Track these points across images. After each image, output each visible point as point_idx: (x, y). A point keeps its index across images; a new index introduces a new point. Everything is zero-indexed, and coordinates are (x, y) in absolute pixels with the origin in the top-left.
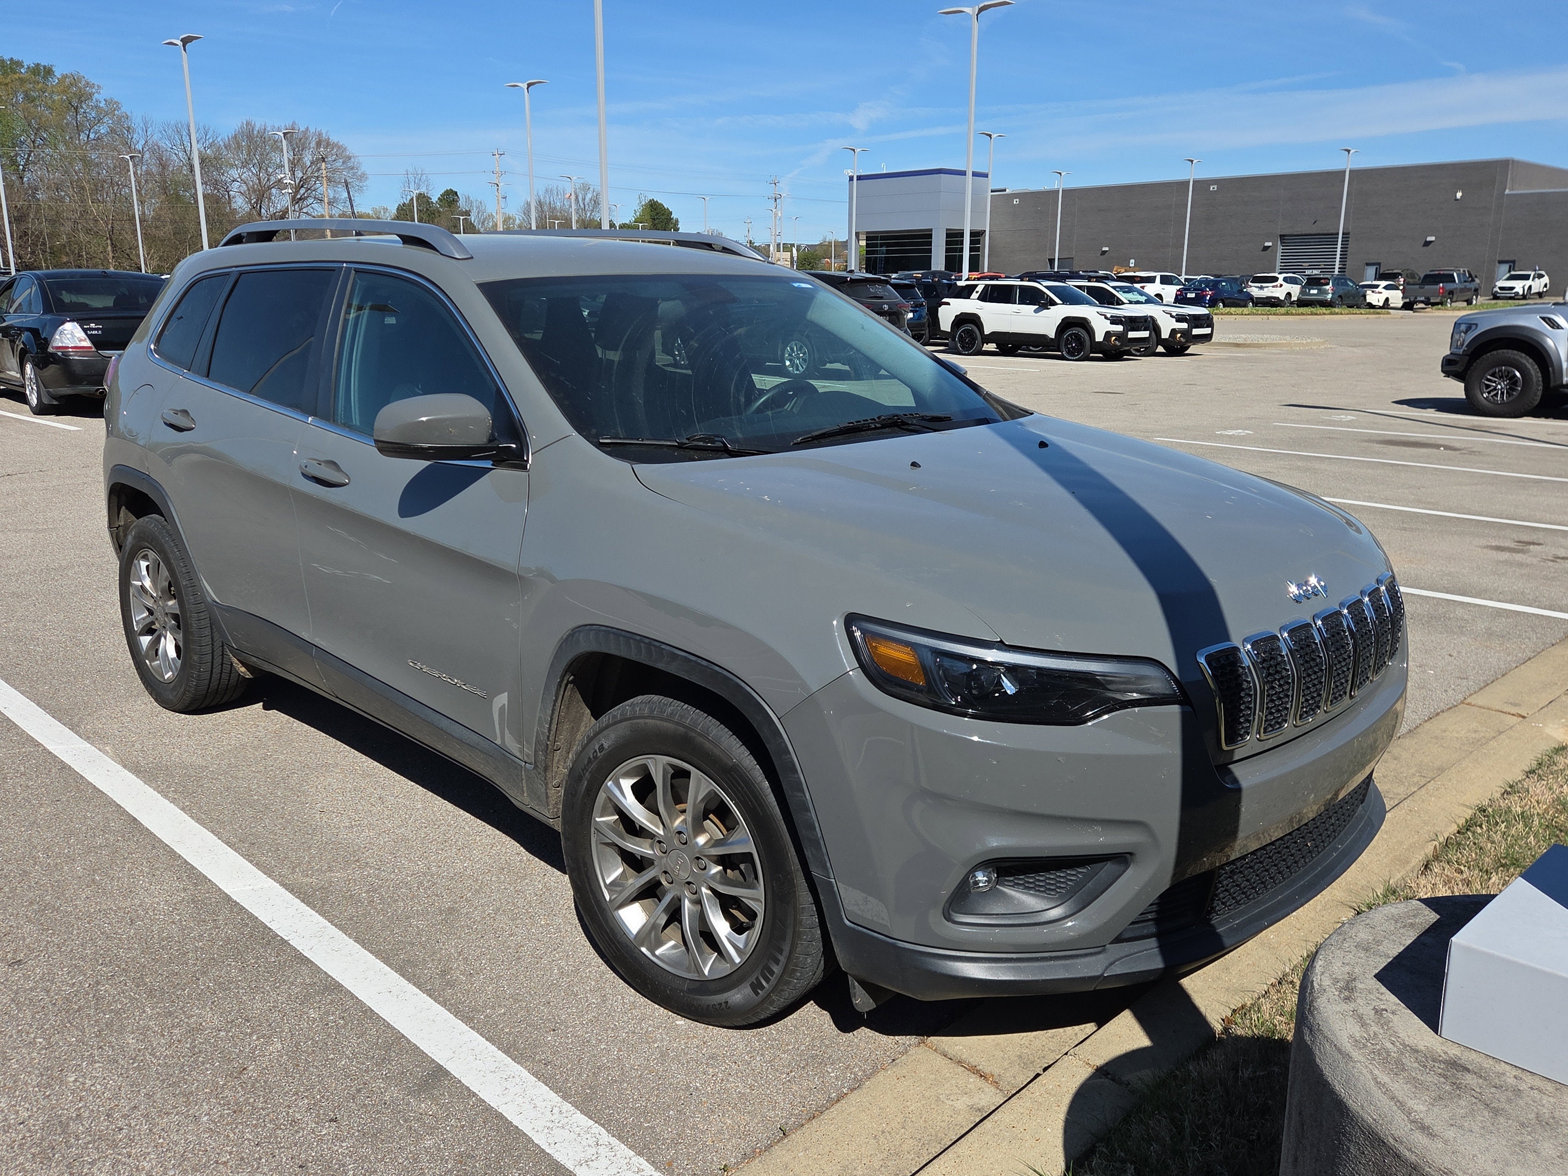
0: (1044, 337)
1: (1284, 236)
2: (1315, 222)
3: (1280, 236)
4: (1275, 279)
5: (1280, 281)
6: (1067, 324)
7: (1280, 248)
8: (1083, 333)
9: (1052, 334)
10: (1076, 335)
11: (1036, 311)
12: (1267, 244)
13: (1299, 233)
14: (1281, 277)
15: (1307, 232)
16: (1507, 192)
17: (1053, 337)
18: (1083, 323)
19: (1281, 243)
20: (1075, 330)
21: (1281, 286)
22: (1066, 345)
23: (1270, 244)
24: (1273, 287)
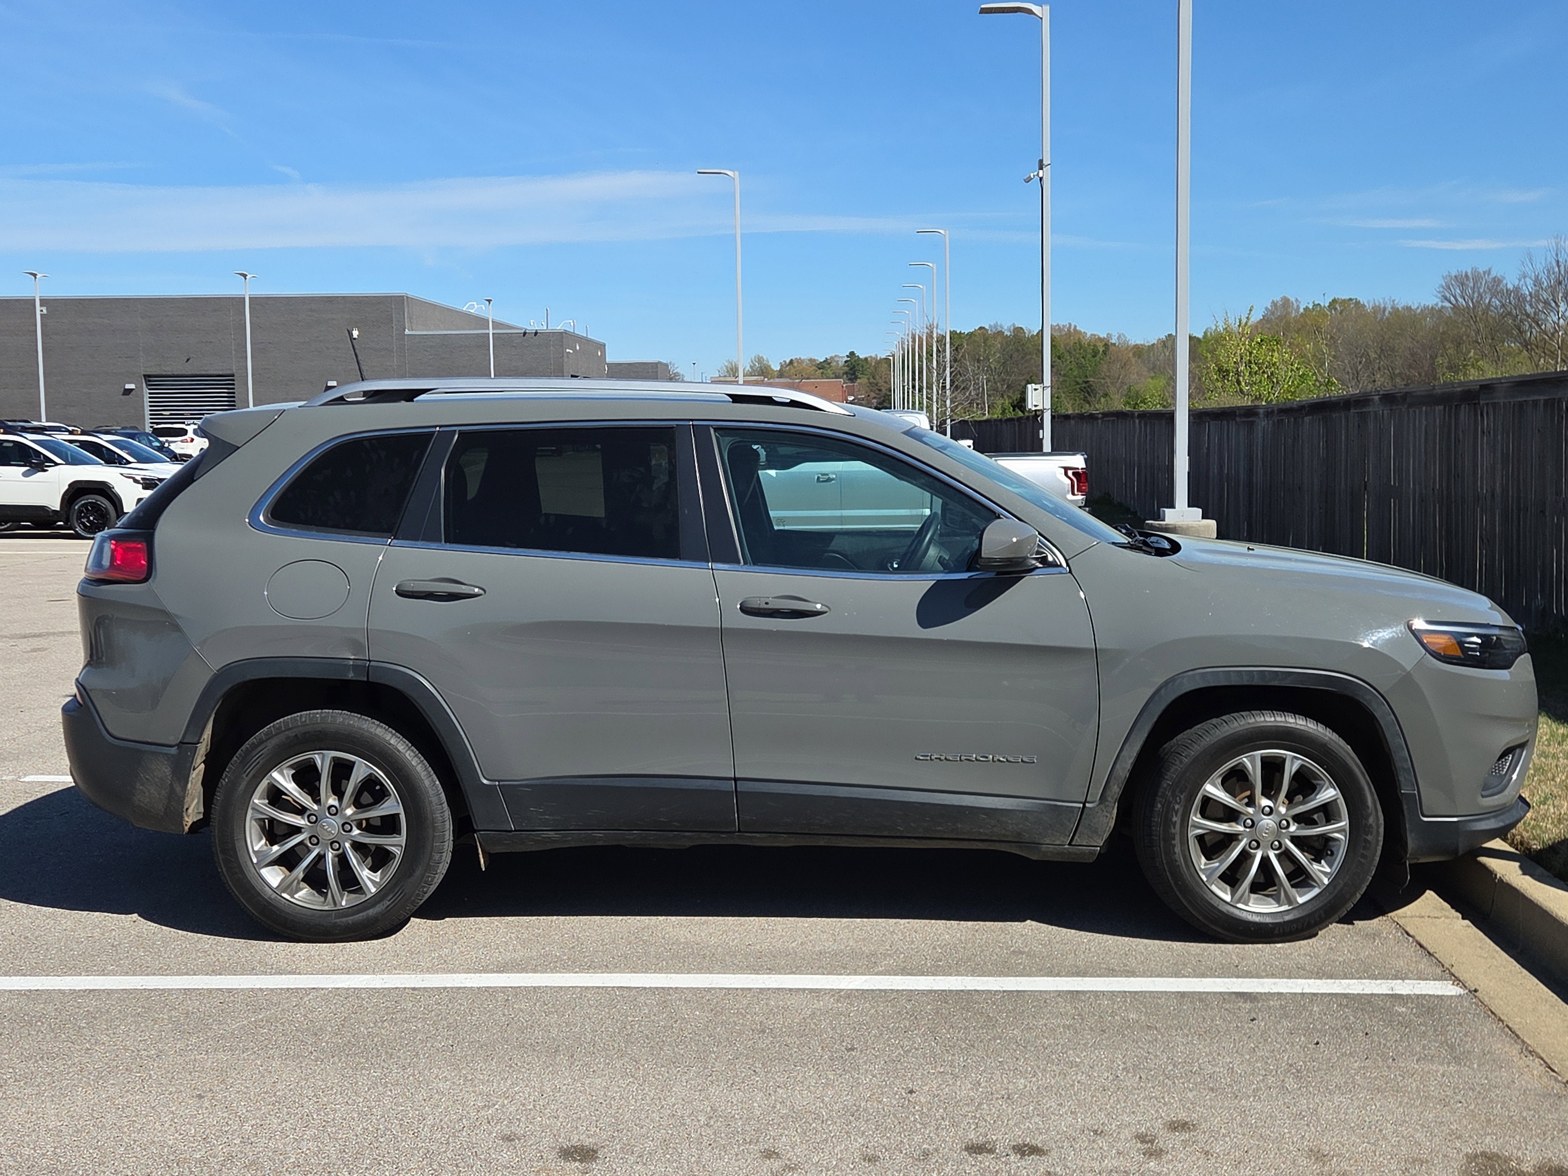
0: (42, 509)
1: (149, 376)
2: (188, 360)
3: (145, 376)
4: (184, 432)
5: (190, 434)
6: (77, 490)
7: (146, 391)
8: (104, 503)
9: (56, 505)
10: (95, 505)
11: (25, 474)
12: (128, 386)
13: (169, 373)
14: (190, 429)
15: (180, 373)
16: (407, 332)
17: (58, 509)
18: (103, 489)
19: (147, 385)
20: (91, 499)
21: (192, 440)
22: (79, 518)
23: (132, 386)
24: (182, 441)
